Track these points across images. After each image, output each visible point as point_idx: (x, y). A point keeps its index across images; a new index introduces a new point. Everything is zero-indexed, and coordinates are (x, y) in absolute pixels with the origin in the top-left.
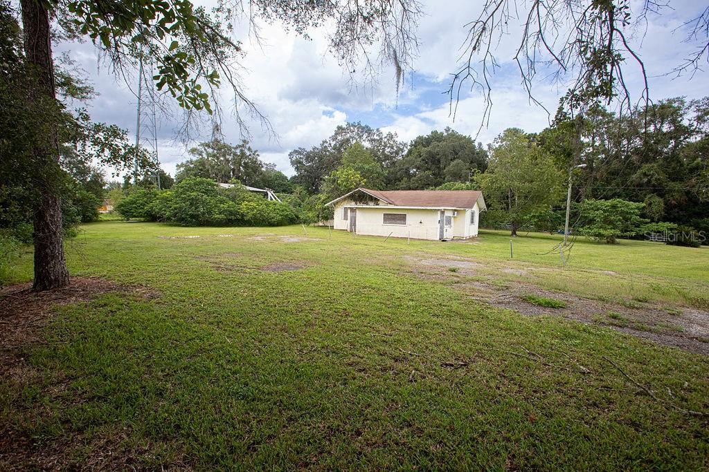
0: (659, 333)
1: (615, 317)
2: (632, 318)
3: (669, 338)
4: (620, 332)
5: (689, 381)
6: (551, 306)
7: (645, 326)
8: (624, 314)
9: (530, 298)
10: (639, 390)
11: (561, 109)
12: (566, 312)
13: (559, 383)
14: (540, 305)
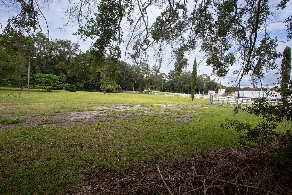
0: (61, 123)
1: (47, 121)
2: (54, 120)
3: (65, 123)
4: (48, 126)
5: (68, 136)
6: (17, 122)
7: (58, 121)
8: (50, 119)
9: (4, 121)
10: (52, 146)
12: (24, 124)
14: (10, 123)
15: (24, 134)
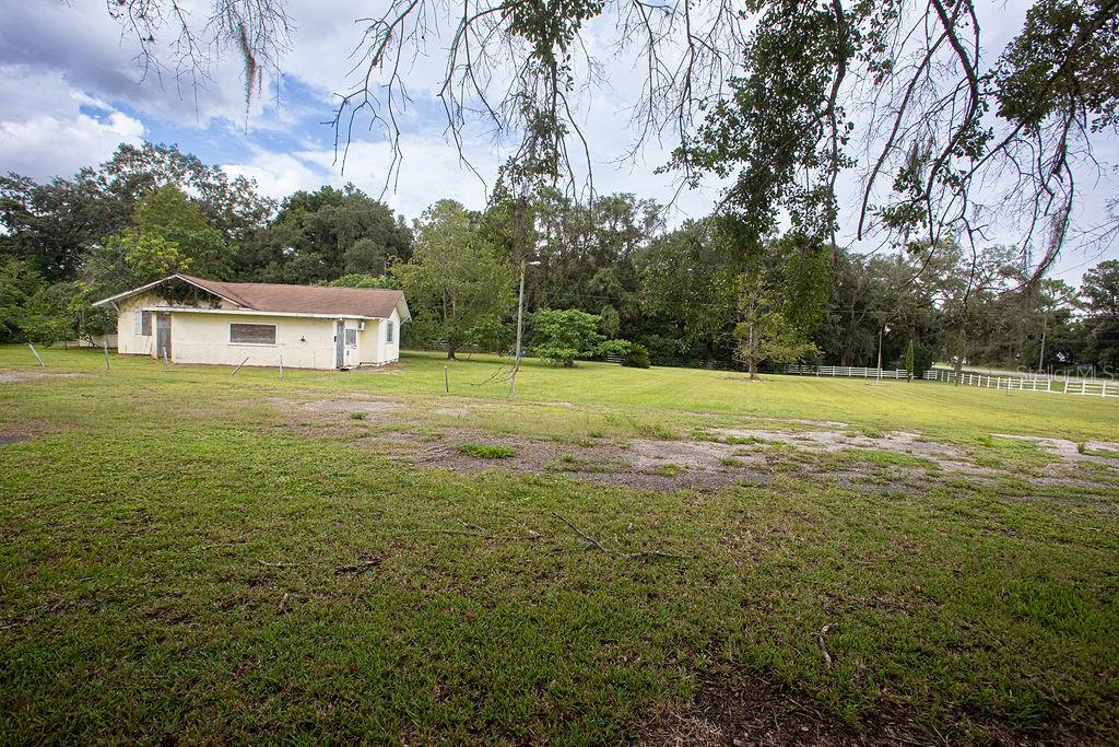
0: (610, 472)
1: (569, 461)
2: (587, 459)
3: (620, 476)
4: (573, 477)
5: (633, 521)
6: (497, 456)
7: (600, 466)
8: (578, 455)
9: (471, 448)
10: (589, 544)
11: (500, 181)
12: (516, 462)
13: (503, 559)
14: (483, 456)
15: (517, 494)
